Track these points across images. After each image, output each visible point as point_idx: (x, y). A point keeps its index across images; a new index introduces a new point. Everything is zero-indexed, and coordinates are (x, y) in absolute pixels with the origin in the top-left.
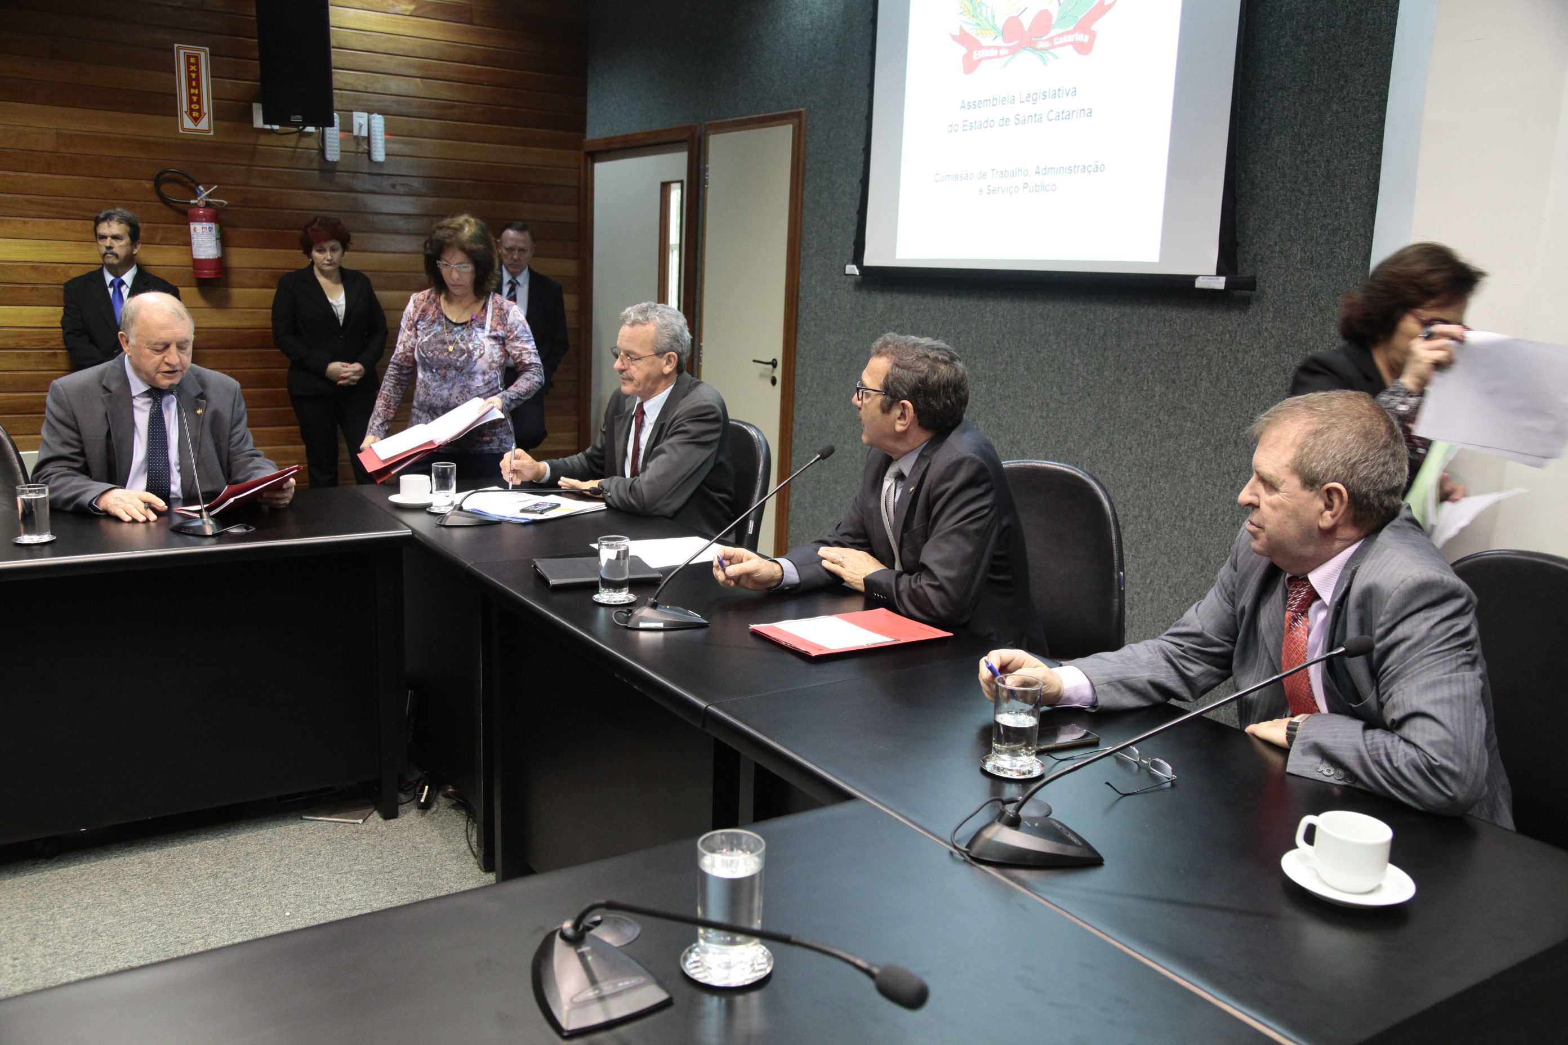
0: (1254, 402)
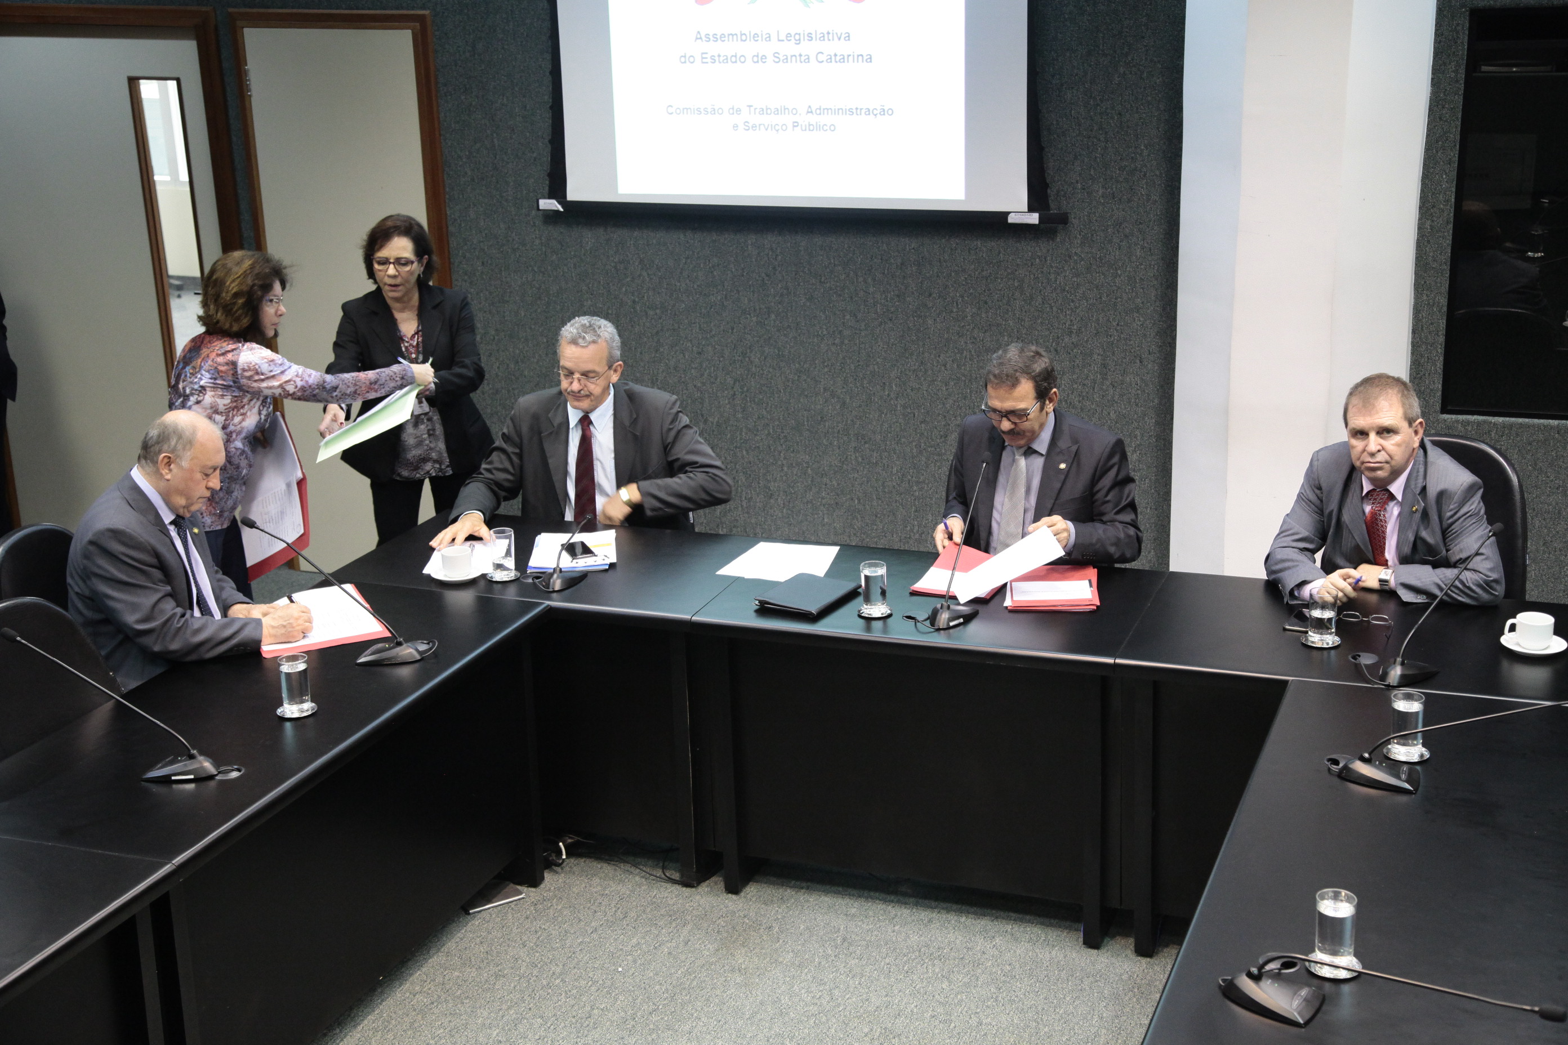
0: (1071, 315)
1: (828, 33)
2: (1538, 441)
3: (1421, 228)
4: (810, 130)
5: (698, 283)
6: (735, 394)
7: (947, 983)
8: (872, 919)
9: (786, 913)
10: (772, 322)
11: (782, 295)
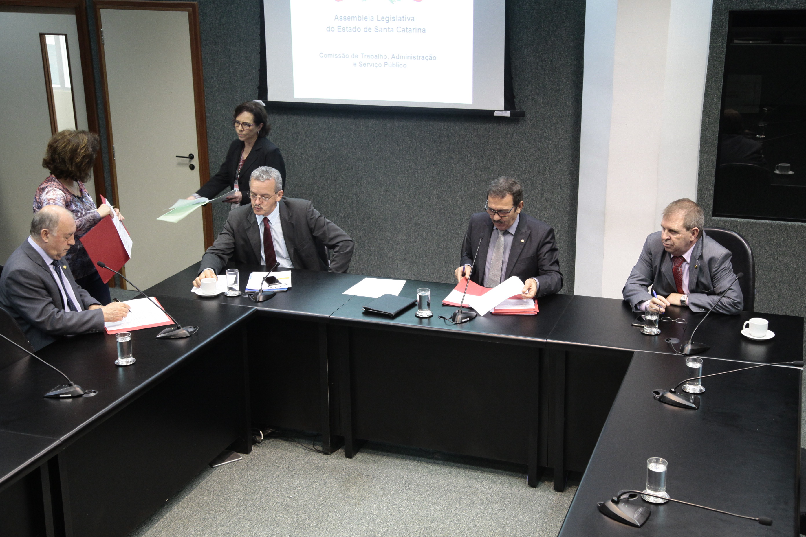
0: (525, 164)
1: (403, 17)
2: (761, 231)
3: (703, 122)
4: (393, 67)
5: (335, 145)
6: (353, 202)
7: (458, 505)
8: (420, 472)
9: (377, 468)
10: (373, 165)
11: (378, 151)
